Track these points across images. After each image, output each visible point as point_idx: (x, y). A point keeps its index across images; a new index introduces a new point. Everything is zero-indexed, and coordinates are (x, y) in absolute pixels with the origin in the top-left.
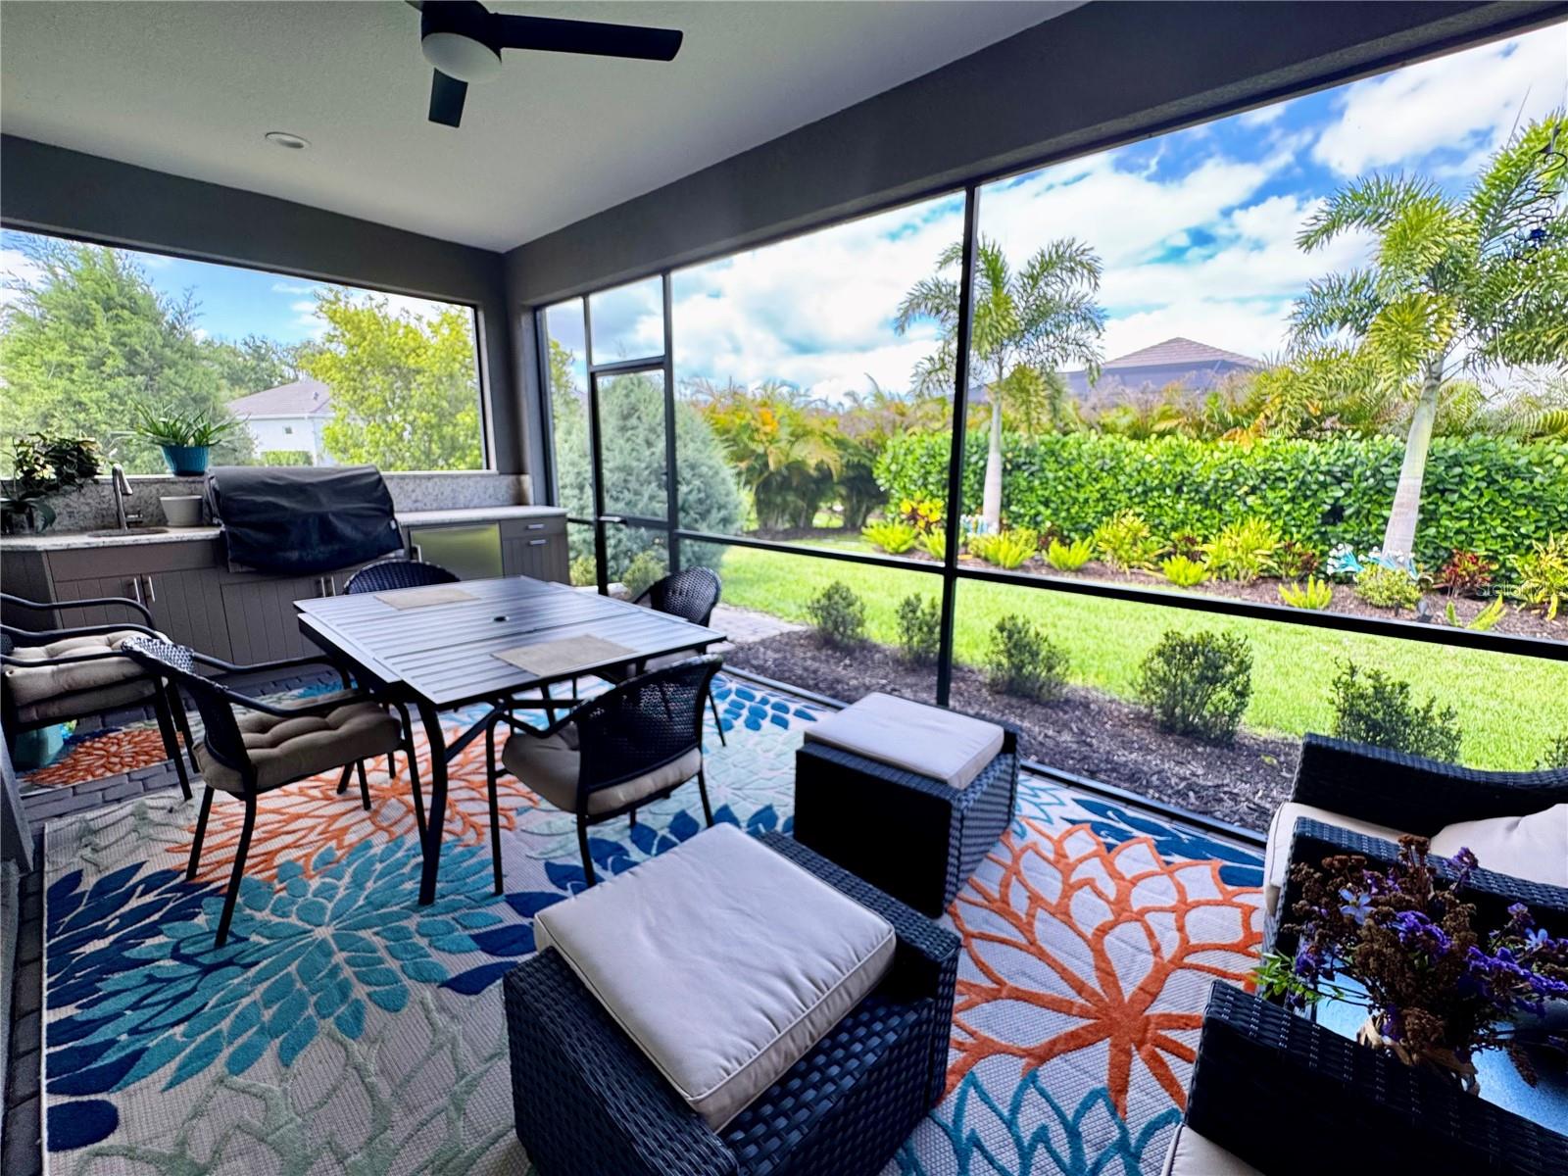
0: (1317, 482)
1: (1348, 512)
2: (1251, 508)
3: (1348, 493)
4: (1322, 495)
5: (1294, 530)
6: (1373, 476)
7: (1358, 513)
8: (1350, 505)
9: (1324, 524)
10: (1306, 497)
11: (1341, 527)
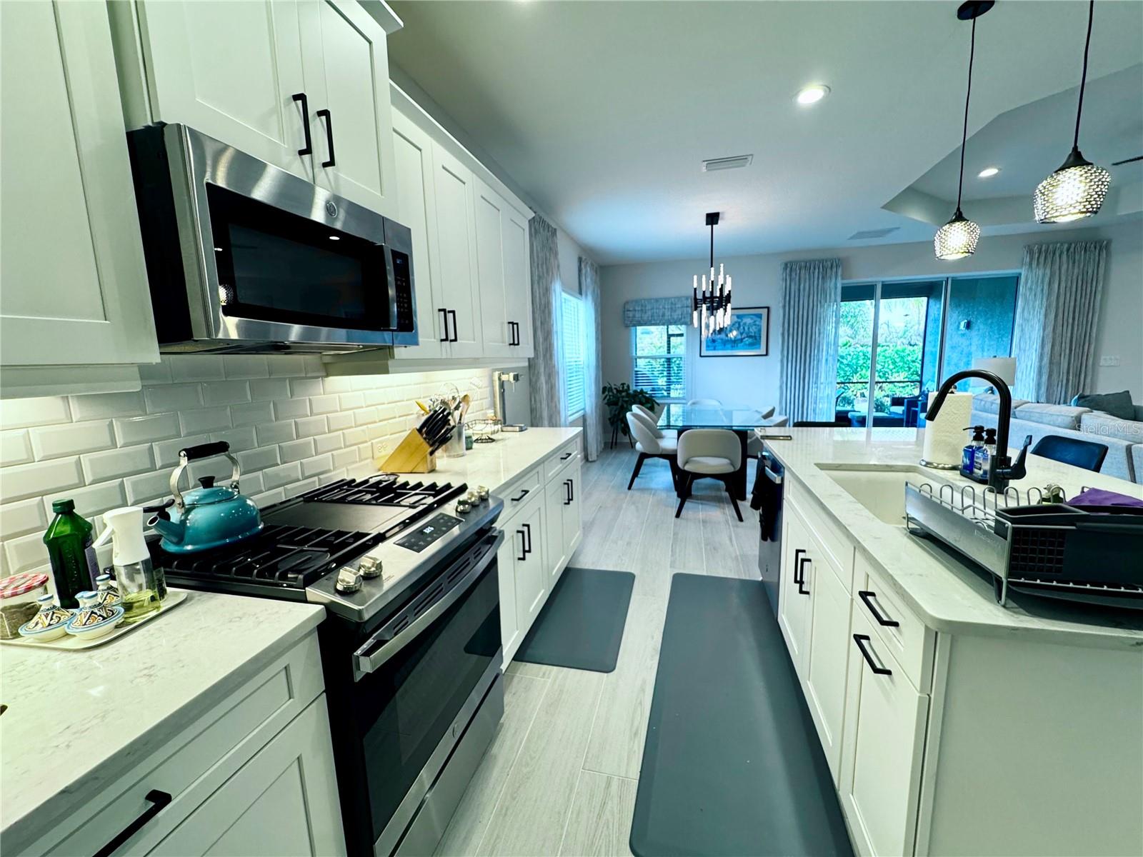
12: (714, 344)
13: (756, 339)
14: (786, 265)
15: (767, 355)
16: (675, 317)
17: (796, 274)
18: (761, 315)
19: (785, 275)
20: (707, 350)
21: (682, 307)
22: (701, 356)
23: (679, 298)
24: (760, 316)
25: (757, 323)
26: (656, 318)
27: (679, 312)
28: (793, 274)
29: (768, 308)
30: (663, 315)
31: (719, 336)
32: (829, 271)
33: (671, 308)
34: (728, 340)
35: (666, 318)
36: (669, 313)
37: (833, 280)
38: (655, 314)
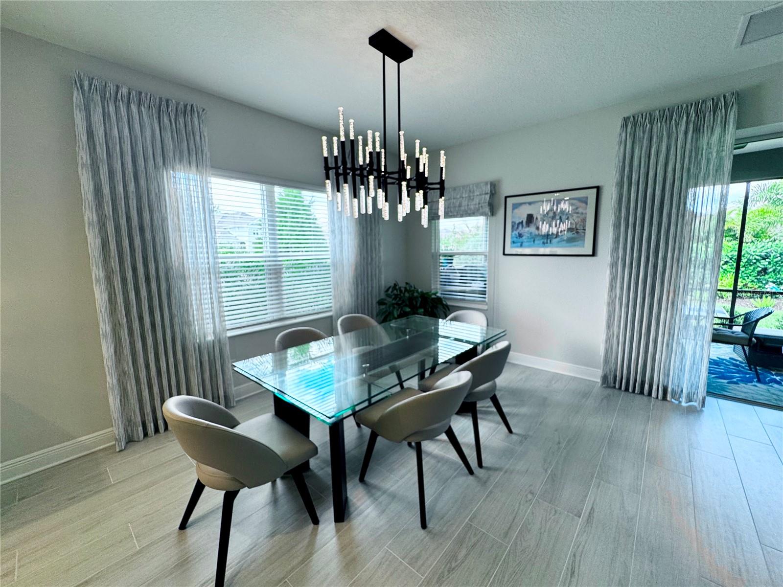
0: (755, 259)
1: (770, 270)
2: (725, 270)
3: (769, 263)
4: (758, 264)
5: (746, 278)
6: (780, 256)
7: (774, 271)
8: (770, 268)
9: (758, 275)
10: (751, 265)
11: (767, 277)
12: (521, 240)
13: (577, 233)
14: (626, 120)
15: (594, 254)
16: (472, 207)
17: (644, 133)
18: (587, 198)
19: (624, 135)
20: (511, 247)
21: (480, 195)
22: (504, 254)
23: (477, 185)
24: (584, 201)
25: (580, 210)
26: (452, 210)
27: (476, 201)
28: (639, 133)
29: (598, 188)
30: (460, 206)
31: (527, 229)
32: (709, 117)
33: (469, 196)
34: (539, 235)
35: (463, 208)
36: (466, 202)
37: (718, 131)
38: (452, 205)
